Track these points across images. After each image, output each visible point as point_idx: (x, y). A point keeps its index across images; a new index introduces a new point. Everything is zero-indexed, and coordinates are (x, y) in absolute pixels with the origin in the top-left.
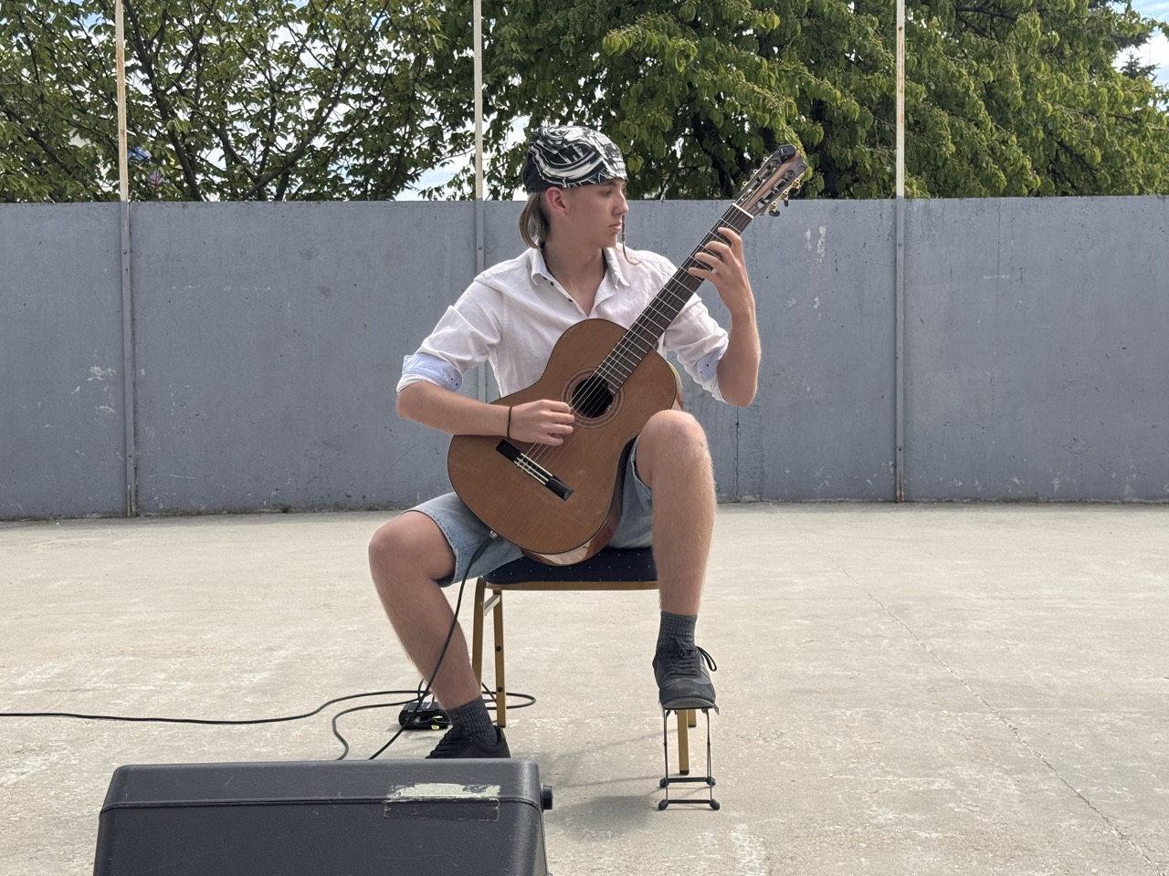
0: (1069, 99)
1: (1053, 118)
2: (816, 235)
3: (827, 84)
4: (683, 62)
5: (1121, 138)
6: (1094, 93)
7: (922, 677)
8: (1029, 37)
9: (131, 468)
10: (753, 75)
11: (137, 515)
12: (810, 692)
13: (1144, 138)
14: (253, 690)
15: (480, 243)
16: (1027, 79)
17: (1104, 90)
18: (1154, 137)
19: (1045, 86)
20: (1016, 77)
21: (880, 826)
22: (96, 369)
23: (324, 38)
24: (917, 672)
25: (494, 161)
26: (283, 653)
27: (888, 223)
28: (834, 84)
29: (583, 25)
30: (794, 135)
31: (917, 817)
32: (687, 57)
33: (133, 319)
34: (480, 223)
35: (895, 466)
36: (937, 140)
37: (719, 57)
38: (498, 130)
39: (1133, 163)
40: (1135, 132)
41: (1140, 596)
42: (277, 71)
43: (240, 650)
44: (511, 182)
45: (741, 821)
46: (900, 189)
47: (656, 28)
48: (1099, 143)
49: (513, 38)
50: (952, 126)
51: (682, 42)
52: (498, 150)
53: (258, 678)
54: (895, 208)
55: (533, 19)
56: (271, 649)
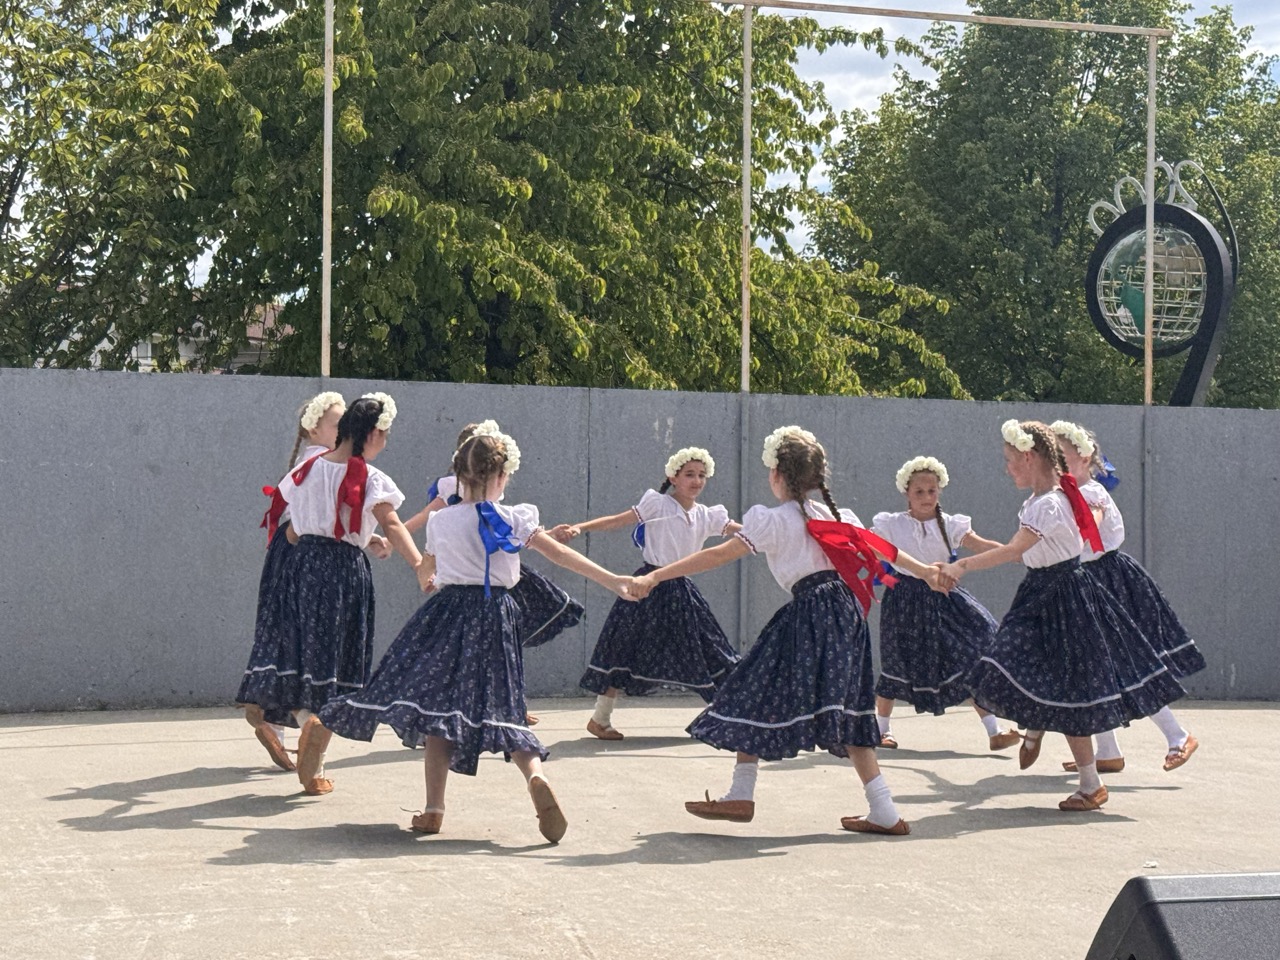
2: (664, 425)
46: (745, 385)
54: (740, 402)
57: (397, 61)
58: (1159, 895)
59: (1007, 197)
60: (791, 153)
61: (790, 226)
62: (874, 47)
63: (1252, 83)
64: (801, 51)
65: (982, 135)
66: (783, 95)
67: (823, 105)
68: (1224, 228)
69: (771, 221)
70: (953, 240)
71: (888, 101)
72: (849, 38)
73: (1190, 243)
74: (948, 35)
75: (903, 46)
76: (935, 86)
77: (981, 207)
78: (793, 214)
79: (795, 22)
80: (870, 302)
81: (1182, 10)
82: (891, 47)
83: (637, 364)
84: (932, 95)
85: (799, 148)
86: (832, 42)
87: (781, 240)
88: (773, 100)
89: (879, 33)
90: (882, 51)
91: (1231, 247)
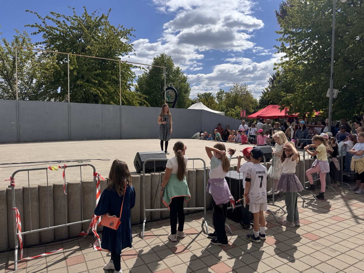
2: (111, 109)
9: (18, 135)
11: (19, 142)
15: (69, 108)
22: (13, 122)
27: (119, 108)
33: (19, 116)
34: (69, 105)
35: (120, 135)
46: (121, 104)
54: (120, 106)
57: (81, 66)
58: (140, 154)
59: (156, 86)
60: (130, 80)
61: (131, 88)
62: (140, 68)
63: (181, 75)
64: (131, 68)
65: (153, 79)
66: (129, 73)
67: (134, 74)
68: (177, 90)
69: (129, 87)
70: (150, 90)
71: (143, 75)
72: (137, 67)
73: (174, 91)
74: (149, 68)
75: (143, 68)
76: (148, 73)
77: (153, 87)
78: (131, 86)
79: (130, 65)
80: (140, 97)
81: (174, 67)
82: (142, 68)
83: (112, 102)
84: (148, 74)
85: (131, 79)
86: (135, 67)
87: (130, 90)
88: (128, 73)
89: (140, 67)
90: (141, 69)
91: (178, 91)
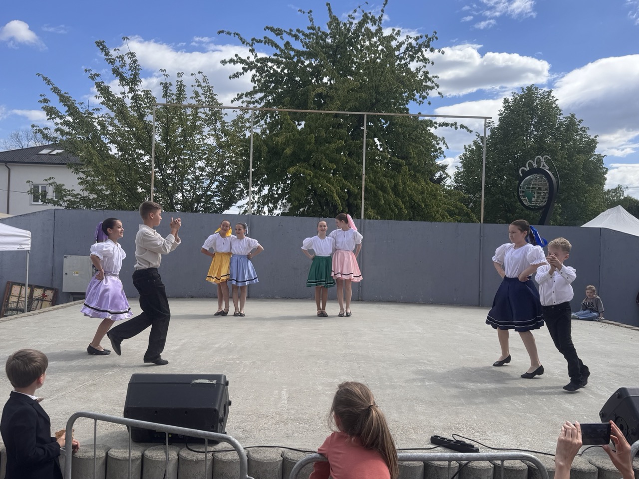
0: (416, 189)
1: (411, 195)
3: (349, 184)
4: (309, 177)
5: (430, 201)
6: (422, 188)
7: (343, 352)
8: (405, 172)
10: (329, 181)
12: (314, 355)
13: (437, 201)
14: (174, 351)
16: (404, 183)
17: (425, 188)
18: (440, 200)
19: (409, 186)
20: (401, 183)
21: (318, 390)
23: (211, 166)
24: (342, 351)
25: (259, 198)
26: (184, 341)
28: (351, 184)
29: (283, 164)
30: (338, 198)
31: (327, 388)
32: (310, 176)
35: (359, 291)
36: (379, 199)
37: (320, 175)
38: (260, 191)
39: (433, 207)
40: (434, 199)
41: (408, 331)
42: (198, 173)
43: (173, 340)
44: (264, 204)
45: (285, 388)
47: (303, 167)
48: (424, 201)
49: (264, 168)
50: (383, 196)
51: (309, 171)
52: (260, 195)
53: (176, 348)
54: (361, 222)
55: (269, 162)
56: (181, 340)
63: (581, 134)
68: (555, 175)
72: (447, 125)
73: (544, 179)
75: (462, 126)
89: (456, 123)
